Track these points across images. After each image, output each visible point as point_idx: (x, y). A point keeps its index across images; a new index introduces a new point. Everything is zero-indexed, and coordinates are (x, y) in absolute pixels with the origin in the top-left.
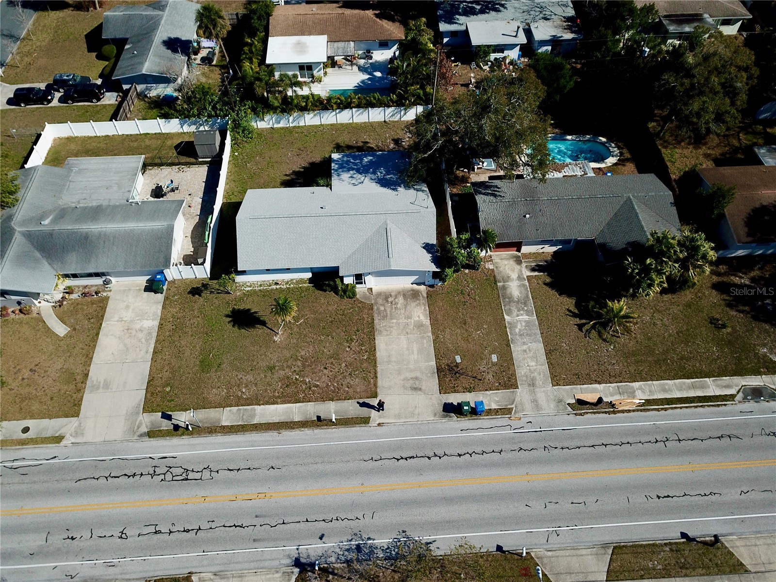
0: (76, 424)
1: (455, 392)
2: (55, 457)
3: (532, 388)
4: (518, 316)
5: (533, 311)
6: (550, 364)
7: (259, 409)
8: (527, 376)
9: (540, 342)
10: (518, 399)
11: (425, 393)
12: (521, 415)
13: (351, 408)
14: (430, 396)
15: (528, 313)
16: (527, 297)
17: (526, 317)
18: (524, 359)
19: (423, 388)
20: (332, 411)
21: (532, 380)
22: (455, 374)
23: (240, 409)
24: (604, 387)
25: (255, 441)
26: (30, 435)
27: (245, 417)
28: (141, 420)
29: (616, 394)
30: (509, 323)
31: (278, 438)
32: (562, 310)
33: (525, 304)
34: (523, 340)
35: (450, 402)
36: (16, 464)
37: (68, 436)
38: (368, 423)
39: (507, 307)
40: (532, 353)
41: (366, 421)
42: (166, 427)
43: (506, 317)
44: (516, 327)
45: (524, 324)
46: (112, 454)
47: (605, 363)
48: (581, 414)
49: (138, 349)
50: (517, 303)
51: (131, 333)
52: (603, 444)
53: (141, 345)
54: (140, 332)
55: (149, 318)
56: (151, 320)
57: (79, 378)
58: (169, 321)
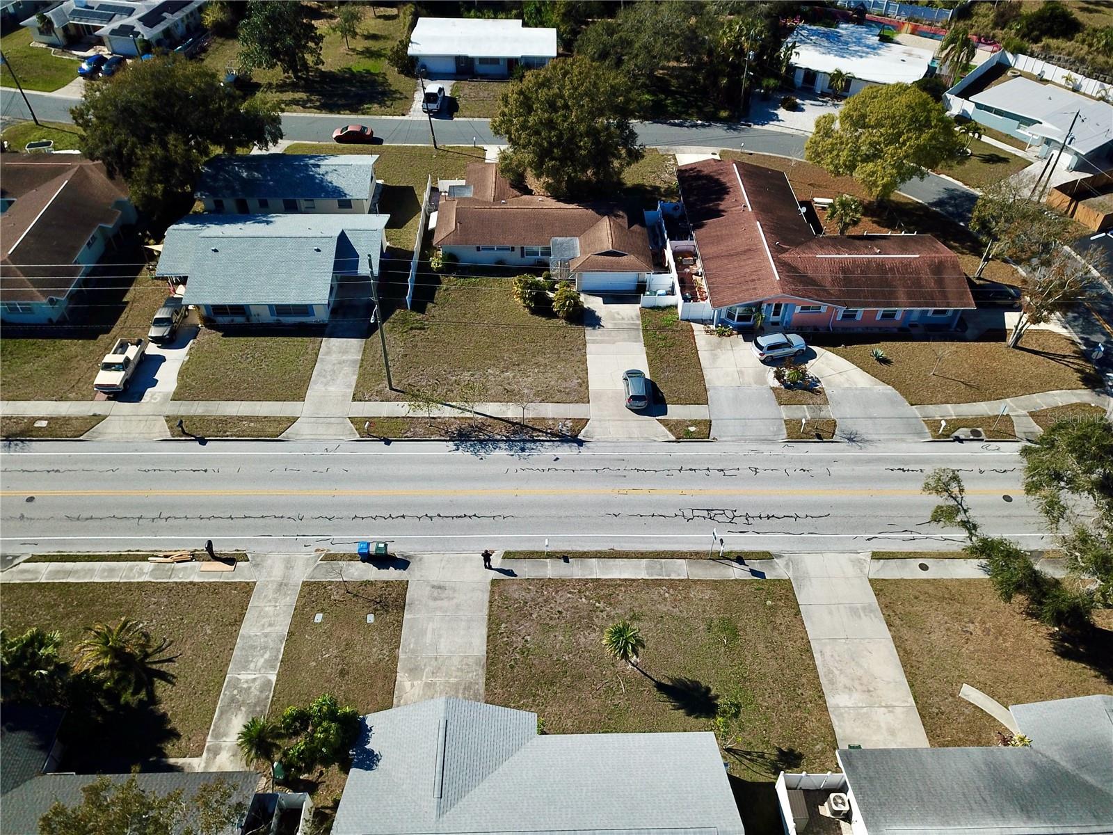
0: (866, 571)
1: (387, 582)
2: (869, 539)
3: (285, 581)
4: (255, 680)
5: (227, 687)
6: (244, 607)
7: (643, 575)
8: (285, 594)
9: (243, 636)
10: (310, 570)
11: (428, 582)
12: (314, 554)
13: (525, 570)
14: (422, 579)
15: (235, 684)
16: (222, 713)
17: (243, 677)
18: (278, 615)
19: (429, 588)
20: (550, 567)
21: (279, 590)
22: (381, 601)
23: (667, 576)
24: (189, 577)
25: (640, 542)
26: (916, 563)
27: (659, 566)
28: (789, 571)
29: (179, 569)
30: (273, 667)
31: (613, 544)
33: (233, 699)
34: (266, 639)
35: (398, 571)
36: (909, 535)
37: (869, 559)
38: (505, 552)
39: (264, 696)
40: (262, 623)
41: (508, 555)
42: (754, 563)
43: (274, 678)
44: (266, 661)
45: (252, 666)
46: (804, 539)
47: (166, 606)
48: (238, 550)
49: (837, 658)
50: (243, 703)
51: (861, 684)
52: (232, 519)
53: (836, 665)
54: (848, 685)
55: (847, 709)
56: (841, 705)
57: (898, 622)
58: (811, 702)
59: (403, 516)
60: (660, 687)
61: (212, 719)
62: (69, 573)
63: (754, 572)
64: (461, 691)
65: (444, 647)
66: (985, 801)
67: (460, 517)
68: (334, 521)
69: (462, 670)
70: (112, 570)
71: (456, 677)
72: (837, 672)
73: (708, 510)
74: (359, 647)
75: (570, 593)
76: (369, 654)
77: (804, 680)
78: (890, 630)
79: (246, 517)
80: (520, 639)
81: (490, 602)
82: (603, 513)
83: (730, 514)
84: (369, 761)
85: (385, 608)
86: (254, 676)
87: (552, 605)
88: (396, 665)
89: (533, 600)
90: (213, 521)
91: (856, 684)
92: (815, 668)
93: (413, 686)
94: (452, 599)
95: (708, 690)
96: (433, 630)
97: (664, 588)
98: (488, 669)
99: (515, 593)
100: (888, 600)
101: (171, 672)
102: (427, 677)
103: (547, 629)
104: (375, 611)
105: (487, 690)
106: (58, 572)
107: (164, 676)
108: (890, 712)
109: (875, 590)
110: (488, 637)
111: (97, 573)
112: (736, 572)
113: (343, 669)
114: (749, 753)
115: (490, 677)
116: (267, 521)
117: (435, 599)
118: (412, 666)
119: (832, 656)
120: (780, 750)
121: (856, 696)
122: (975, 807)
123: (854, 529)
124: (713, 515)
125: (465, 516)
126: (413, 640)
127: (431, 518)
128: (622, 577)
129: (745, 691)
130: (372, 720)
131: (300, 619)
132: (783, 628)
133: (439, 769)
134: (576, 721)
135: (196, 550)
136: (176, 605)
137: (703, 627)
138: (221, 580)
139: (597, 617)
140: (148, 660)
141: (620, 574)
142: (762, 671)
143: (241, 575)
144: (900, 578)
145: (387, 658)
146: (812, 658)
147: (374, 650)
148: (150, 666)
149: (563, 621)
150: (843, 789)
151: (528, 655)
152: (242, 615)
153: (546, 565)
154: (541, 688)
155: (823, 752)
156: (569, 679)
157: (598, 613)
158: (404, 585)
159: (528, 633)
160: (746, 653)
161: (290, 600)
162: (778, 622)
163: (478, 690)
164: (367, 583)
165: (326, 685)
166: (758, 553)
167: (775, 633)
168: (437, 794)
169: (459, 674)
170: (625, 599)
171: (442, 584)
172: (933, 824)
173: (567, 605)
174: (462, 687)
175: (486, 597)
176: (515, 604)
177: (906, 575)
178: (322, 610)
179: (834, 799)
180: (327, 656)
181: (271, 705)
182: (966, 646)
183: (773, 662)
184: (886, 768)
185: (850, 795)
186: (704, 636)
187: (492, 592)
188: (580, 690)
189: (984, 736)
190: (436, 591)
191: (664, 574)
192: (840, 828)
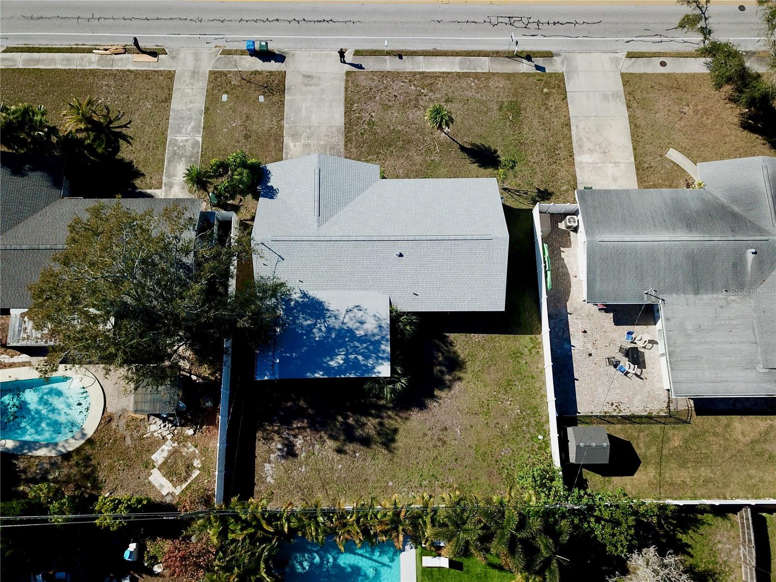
0: (620, 67)
1: (270, 72)
2: (627, 42)
3: (196, 70)
4: (187, 140)
5: (169, 144)
6: (170, 89)
7: (457, 69)
8: (198, 80)
9: (173, 110)
10: (213, 62)
11: (300, 72)
12: (214, 50)
13: (370, 64)
14: (296, 70)
15: (175, 143)
16: (169, 162)
17: (179, 138)
18: (195, 95)
19: (301, 77)
21: (193, 77)
22: (267, 86)
23: (474, 70)
24: (126, 66)
25: (456, 44)
26: (658, 60)
27: (468, 63)
28: (563, 67)
29: (117, 60)
30: (199, 132)
31: (436, 45)
32: (137, 144)
33: (175, 153)
34: (190, 113)
35: (277, 63)
36: (658, 39)
37: (624, 58)
38: (355, 51)
39: (195, 151)
40: (185, 100)
41: (357, 53)
42: (538, 60)
43: (200, 139)
44: (193, 128)
45: (184, 130)
46: (579, 41)
47: (114, 87)
48: (158, 46)
49: (587, 130)
50: (182, 156)
51: (600, 148)
52: (148, 20)
53: (586, 135)
54: (591, 148)
55: (587, 164)
56: (584, 162)
57: (635, 105)
58: (564, 159)
59: (277, 20)
60: (463, 149)
61: (163, 165)
62: (38, 61)
63: (538, 67)
64: (328, 150)
65: (315, 119)
66: (665, 221)
67: (320, 21)
68: (226, 23)
69: (328, 136)
70: (68, 60)
71: (324, 140)
72: (585, 140)
73: (509, 17)
74: (255, 119)
75: (403, 82)
76: (263, 124)
77: (561, 145)
78: (628, 111)
79: (158, 19)
80: (367, 114)
81: (346, 88)
82: (429, 19)
83: (525, 20)
84: (271, 193)
85: (272, 91)
86: (186, 138)
87: (390, 91)
88: (283, 132)
89: (376, 87)
90: (134, 22)
91: (597, 148)
92: (571, 137)
93: (295, 146)
94: (319, 85)
95: (496, 151)
96: (307, 108)
97: (471, 79)
98: (345, 135)
99: (363, 81)
100: (632, 89)
101: (129, 134)
102: (304, 140)
103: (387, 107)
104: (264, 94)
105: (346, 149)
106: (29, 61)
107: (125, 137)
108: (616, 166)
109: (624, 81)
110: (345, 113)
111: (58, 62)
112: (525, 67)
113: (246, 134)
114: (518, 191)
115: (348, 140)
116: (175, 22)
117: (306, 85)
118: (294, 132)
119: (584, 128)
120: (538, 189)
121: (595, 155)
122: (657, 224)
123: (618, 33)
124: (512, 21)
125: (324, 20)
126: (293, 114)
127: (298, 22)
128: (441, 71)
129: (521, 152)
130: (270, 167)
131: (212, 98)
132: (552, 109)
133: (317, 199)
134: (406, 171)
135: (126, 45)
136: (121, 86)
137: (496, 107)
138: (150, 69)
139: (422, 99)
140: (111, 126)
141: (440, 68)
142: (534, 139)
143: (163, 63)
144: (643, 72)
145: (276, 127)
146: (570, 130)
147: (266, 121)
148: (113, 130)
149: (398, 102)
150: (575, 213)
151: (373, 126)
152: (170, 95)
153: (385, 61)
154: (383, 148)
155: (567, 191)
156: (401, 142)
157: (423, 97)
158: (283, 75)
159: (372, 110)
160: (525, 126)
161: (202, 84)
162: (550, 104)
163: (339, 149)
164: (256, 73)
165: (236, 144)
166: (543, 52)
167: (547, 112)
168: (317, 214)
169: (326, 138)
170: (442, 87)
171: (310, 74)
172: (629, 234)
173: (400, 91)
174: (329, 147)
175: (343, 84)
176: (363, 89)
177: (649, 70)
178: (226, 92)
179: (569, 219)
180: (234, 125)
181: (202, 157)
182: (679, 122)
183: (542, 133)
184: (606, 201)
185: (580, 217)
186: (496, 114)
187: (347, 81)
188: (408, 150)
189: (675, 182)
190: (306, 79)
191: (472, 68)
192: (570, 236)
